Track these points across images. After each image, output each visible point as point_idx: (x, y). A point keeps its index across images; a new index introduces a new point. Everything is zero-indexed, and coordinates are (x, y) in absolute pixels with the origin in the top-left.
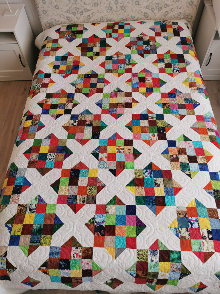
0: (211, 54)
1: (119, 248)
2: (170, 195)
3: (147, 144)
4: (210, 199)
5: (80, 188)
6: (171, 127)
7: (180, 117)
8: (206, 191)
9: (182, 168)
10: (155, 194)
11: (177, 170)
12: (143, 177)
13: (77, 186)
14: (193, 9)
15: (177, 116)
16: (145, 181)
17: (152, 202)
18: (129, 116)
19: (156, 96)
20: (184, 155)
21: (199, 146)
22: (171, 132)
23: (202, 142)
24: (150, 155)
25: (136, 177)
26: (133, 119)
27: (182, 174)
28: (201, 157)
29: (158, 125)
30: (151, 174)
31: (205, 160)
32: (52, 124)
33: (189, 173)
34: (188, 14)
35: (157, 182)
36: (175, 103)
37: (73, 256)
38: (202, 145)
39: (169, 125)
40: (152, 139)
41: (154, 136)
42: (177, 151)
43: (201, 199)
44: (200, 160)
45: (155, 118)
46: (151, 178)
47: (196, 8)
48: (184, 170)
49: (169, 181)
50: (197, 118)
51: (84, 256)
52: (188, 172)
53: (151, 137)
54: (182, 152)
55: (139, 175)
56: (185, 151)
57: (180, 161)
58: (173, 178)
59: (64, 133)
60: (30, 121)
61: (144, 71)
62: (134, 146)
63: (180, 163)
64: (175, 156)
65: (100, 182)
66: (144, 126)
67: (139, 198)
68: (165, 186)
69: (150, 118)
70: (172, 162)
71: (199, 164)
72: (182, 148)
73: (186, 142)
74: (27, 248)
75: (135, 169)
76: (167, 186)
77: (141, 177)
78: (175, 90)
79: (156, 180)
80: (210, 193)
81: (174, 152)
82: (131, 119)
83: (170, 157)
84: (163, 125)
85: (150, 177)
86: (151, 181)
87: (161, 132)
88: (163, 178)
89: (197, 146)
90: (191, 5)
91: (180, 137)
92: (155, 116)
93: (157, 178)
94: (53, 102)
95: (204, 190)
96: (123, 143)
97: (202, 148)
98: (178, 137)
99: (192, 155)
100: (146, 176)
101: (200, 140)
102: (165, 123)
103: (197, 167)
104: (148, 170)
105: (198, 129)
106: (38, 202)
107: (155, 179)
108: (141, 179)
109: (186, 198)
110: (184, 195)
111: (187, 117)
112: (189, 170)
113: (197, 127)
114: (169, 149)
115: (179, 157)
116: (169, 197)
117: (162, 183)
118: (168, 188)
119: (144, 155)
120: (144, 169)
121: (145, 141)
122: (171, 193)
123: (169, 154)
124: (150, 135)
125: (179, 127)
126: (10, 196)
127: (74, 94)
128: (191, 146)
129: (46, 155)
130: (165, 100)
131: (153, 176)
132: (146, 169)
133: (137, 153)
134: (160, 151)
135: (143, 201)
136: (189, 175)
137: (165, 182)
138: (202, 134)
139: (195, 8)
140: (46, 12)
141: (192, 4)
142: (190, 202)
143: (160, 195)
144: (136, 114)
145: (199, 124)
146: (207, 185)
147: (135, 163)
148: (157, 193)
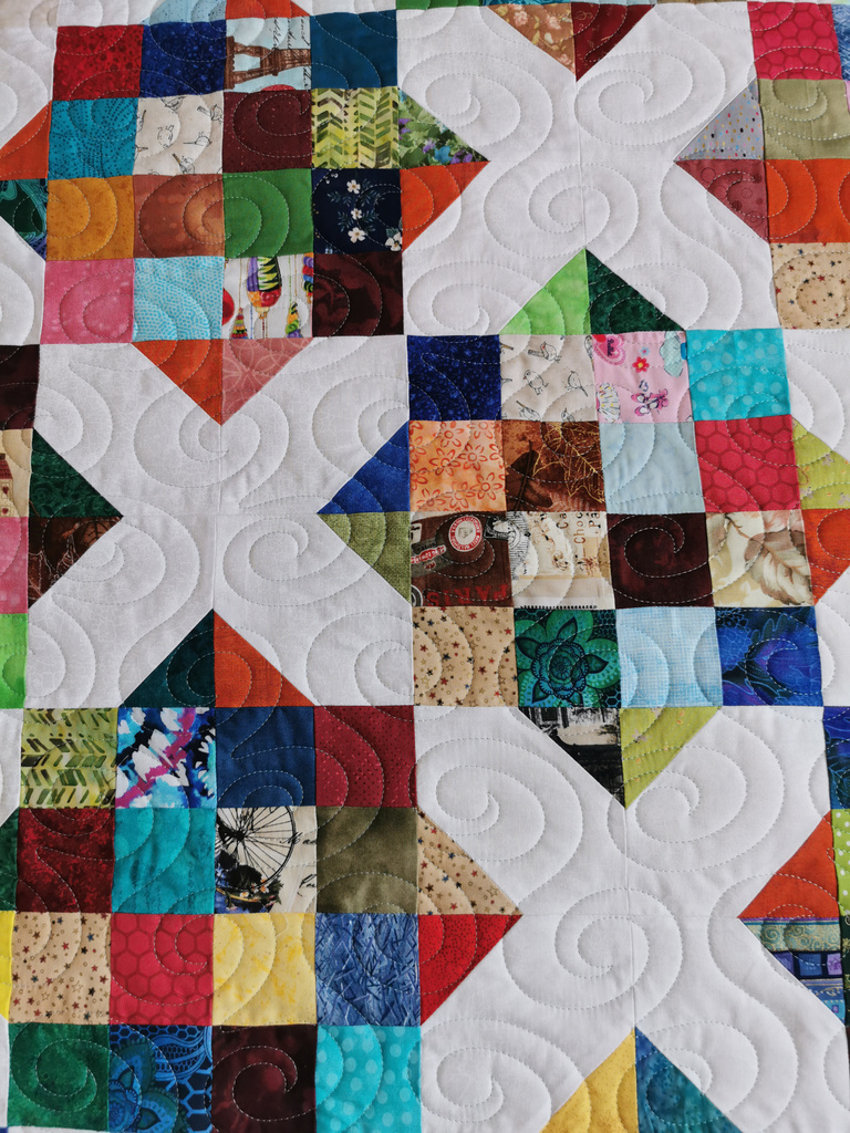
2: (372, 1005)
3: (189, 387)
4: (798, 1029)
6: (473, 162)
7: (579, 40)
8: (765, 939)
9: (530, 681)
10: (217, 1004)
11: (473, 703)
12: (110, 797)
15: (544, 28)
16: (123, 847)
17: (183, 1091)
18: (26, 56)
20: (572, 517)
21: (750, 382)
22: (457, 236)
23: (789, 337)
24: (202, 532)
25: (34, 804)
26: (59, 93)
27: (528, 745)
28: (752, 523)
29: (323, 152)
30: (195, 756)
31: (790, 571)
33: (605, 740)
35: (247, 853)
38: (779, 375)
39: (448, 151)
40: (248, 324)
41: (271, 296)
42: (496, 467)
43: (698, 1042)
44: (739, 570)
45: (297, 59)
46: (192, 802)
48: (552, 701)
49: (375, 845)
50: (758, 38)
52: (587, 730)
53: (243, 300)
54: (555, 479)
55: (69, 779)
56: (594, 456)
57: (517, 586)
58: (427, 798)
62: (43, 424)
63: (521, 614)
64: (466, 536)
66: (169, 169)
67: (51, 1051)
68: (328, 905)
69: (244, 63)
70: (433, 612)
71: (728, 621)
72: (556, 419)
73: (610, 350)
75: (34, 702)
76: (354, 903)
77: (87, 795)
79: (239, 836)
80: (810, 966)
81: (470, 476)
82: (45, 96)
83: (417, 549)
84: (384, 152)
85: (188, 790)
86: (193, 847)
87: (357, 235)
88: (311, 811)
89: (722, 393)
91: (551, 289)
92: (302, 42)
93: (253, 803)
95: (749, 937)
97: (777, 410)
98: (532, 289)
99: (662, 509)
100: (145, 786)
101: (770, 319)
102: (405, 116)
103: (698, 660)
104: (170, 716)
105: (760, 170)
107: (230, 816)
108: (89, 828)
109: (542, 1033)
110: (528, 1006)
111: (653, 36)
112: (610, 696)
113: (749, 148)
114: (414, 443)
115: (516, 541)
116: (366, 1035)
117: (306, 858)
118: (359, 926)
119: (142, 526)
120: (131, 702)
121: (173, 358)
122: (388, 982)
123: (406, 508)
124: (234, 275)
125: (548, 167)
128: (661, 399)
131: (209, 779)
132: (148, 696)
133: (69, 517)
134: (313, 480)
135: (85, 1075)
136: (604, 764)
137: (332, 850)
138: (803, 237)
142: (576, 1079)
143: (270, 1017)
144: (95, 23)
145: (775, 107)
146: (789, 868)
147: (34, 632)
148: (241, 990)
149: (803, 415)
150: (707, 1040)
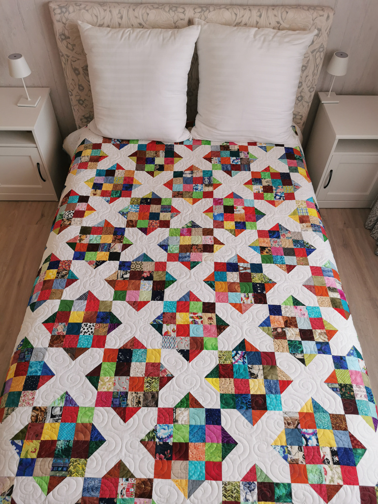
0: (331, 171)
1: (194, 479)
2: (273, 392)
3: (237, 309)
4: (334, 399)
5: (133, 380)
6: (274, 283)
7: (287, 269)
8: (328, 386)
9: (291, 349)
10: (251, 391)
11: (283, 352)
12: (232, 363)
13: (129, 377)
14: (304, 106)
15: (282, 267)
16: (234, 370)
17: (247, 403)
18: (210, 265)
19: (250, 235)
20: (294, 329)
21: (316, 313)
22: (273, 292)
23: (320, 308)
24: (241, 328)
25: (221, 363)
26: (215, 270)
27: (291, 358)
28: (319, 331)
29: (253, 281)
30: (244, 357)
31: (325, 337)
32: (90, 276)
33: (302, 358)
34: (296, 113)
35: (253, 371)
36: (278, 247)
37: (121, 494)
38: (320, 312)
39: (271, 281)
40: (245, 301)
41: (248, 298)
42: (282, 322)
43: (320, 399)
44: (318, 337)
45: (249, 269)
46: (244, 364)
47: (308, 105)
48: (294, 352)
49: (271, 370)
50: (311, 270)
51: (138, 493)
52: (300, 356)
53: (244, 299)
54: (291, 324)
55: (226, 360)
56: (296, 321)
57: (287, 337)
58: (278, 364)
59: (109, 291)
60: (55, 271)
61: (232, 195)
62: (217, 313)
63: (288, 341)
64: (279, 330)
65: (165, 371)
66: (232, 281)
67: (226, 398)
68: (265, 378)
69: (241, 268)
70: (276, 340)
71: (317, 343)
72: (290, 316)
73: (296, 308)
74: (46, 481)
75: (220, 349)
76: (269, 378)
77: (228, 362)
78: (278, 226)
79: (251, 369)
80: (335, 390)
81: (279, 323)
82: (213, 271)
83: (272, 332)
84: (262, 281)
85: (243, 362)
86: (245, 370)
87: (259, 291)
88: (262, 365)
89: (312, 314)
90: (300, 101)
91: (287, 299)
92: (249, 266)
93: (253, 364)
94: (91, 240)
95: (325, 385)
96: (200, 308)
97: (320, 317)
98: (285, 300)
99: (306, 329)
100: (237, 361)
101: (318, 305)
102: (265, 277)
103: (314, 348)
104: (240, 352)
105: (314, 287)
106: (65, 404)
107: (250, 366)
108: (229, 367)
109: (298, 397)
110: (296, 393)
111: (297, 269)
112: (302, 352)
113: (312, 284)
114: (270, 318)
115: (286, 331)
116: (273, 396)
117: (261, 372)
118: (270, 381)
119: (233, 327)
120: (233, 350)
121: (235, 305)
122: (275, 389)
123: (270, 326)
124: (242, 295)
125: (285, 284)
126: (20, 393)
127: (124, 229)
128: (304, 315)
129: (79, 325)
130: (264, 242)
131: (246, 361)
132: (236, 349)
133: (222, 325)
134: (257, 322)
135: (232, 401)
136: (302, 361)
137: (265, 371)
138: (321, 296)
139: (306, 105)
140: (83, 102)
141: (302, 99)
142: (304, 404)
143: (259, 393)
144: (219, 262)
145: (315, 279)
146: (330, 376)
147: (218, 340)
148: (254, 389)
149: (324, 318)
150: (322, 399)
